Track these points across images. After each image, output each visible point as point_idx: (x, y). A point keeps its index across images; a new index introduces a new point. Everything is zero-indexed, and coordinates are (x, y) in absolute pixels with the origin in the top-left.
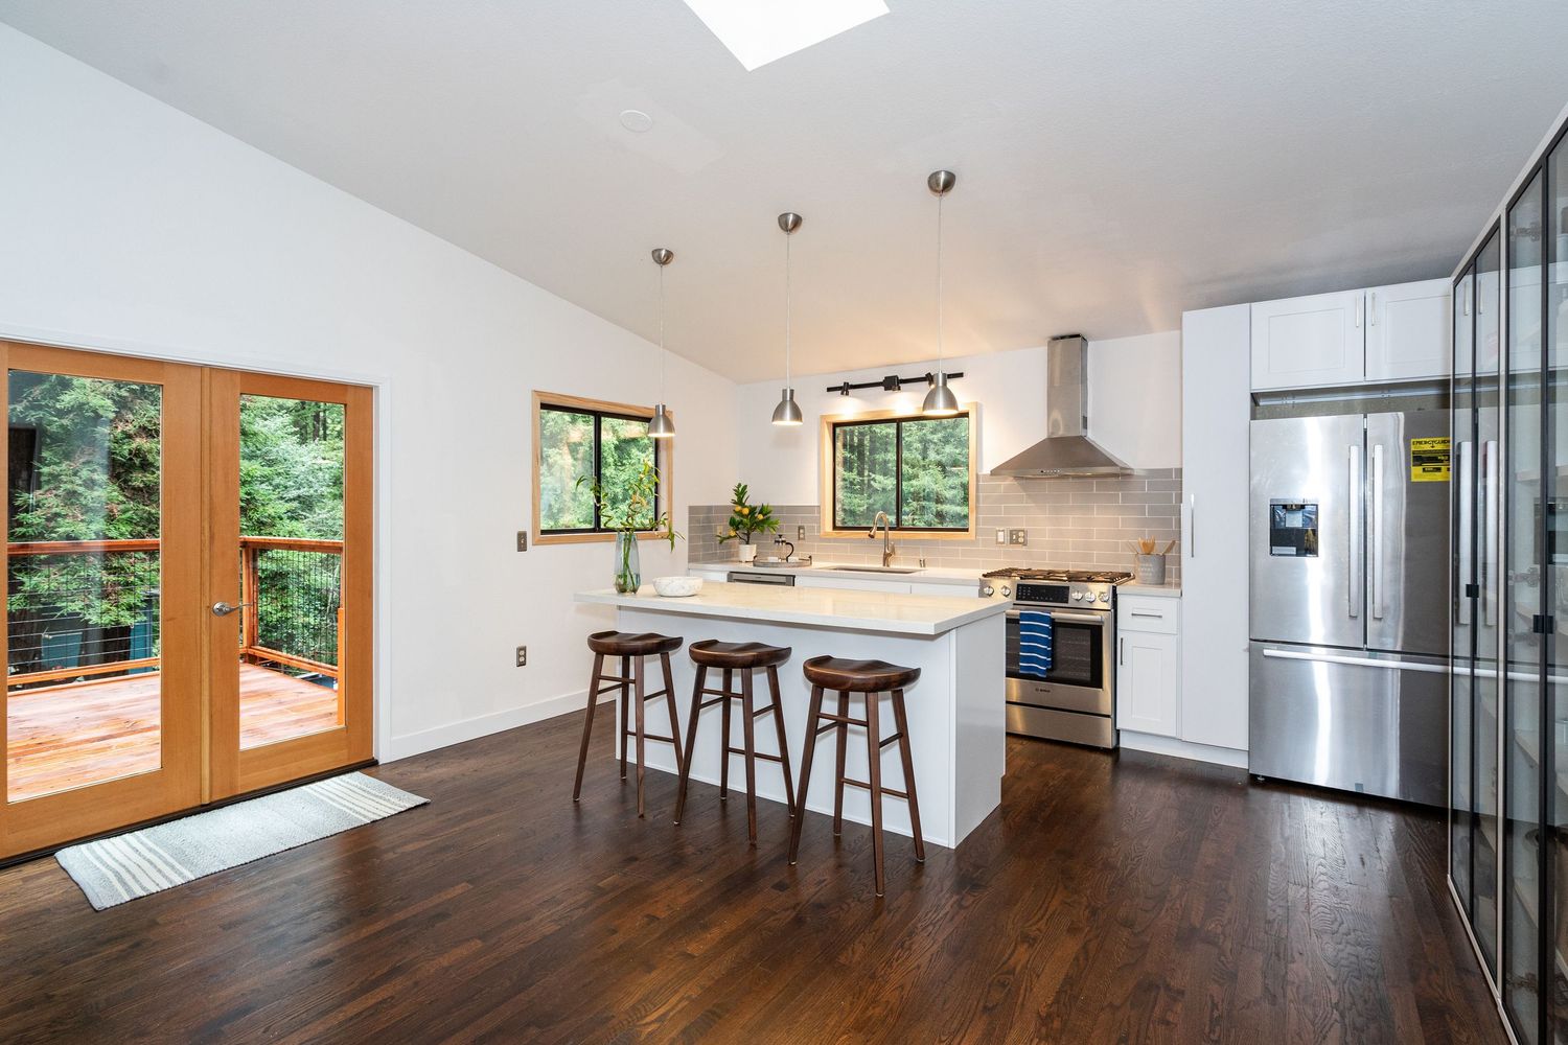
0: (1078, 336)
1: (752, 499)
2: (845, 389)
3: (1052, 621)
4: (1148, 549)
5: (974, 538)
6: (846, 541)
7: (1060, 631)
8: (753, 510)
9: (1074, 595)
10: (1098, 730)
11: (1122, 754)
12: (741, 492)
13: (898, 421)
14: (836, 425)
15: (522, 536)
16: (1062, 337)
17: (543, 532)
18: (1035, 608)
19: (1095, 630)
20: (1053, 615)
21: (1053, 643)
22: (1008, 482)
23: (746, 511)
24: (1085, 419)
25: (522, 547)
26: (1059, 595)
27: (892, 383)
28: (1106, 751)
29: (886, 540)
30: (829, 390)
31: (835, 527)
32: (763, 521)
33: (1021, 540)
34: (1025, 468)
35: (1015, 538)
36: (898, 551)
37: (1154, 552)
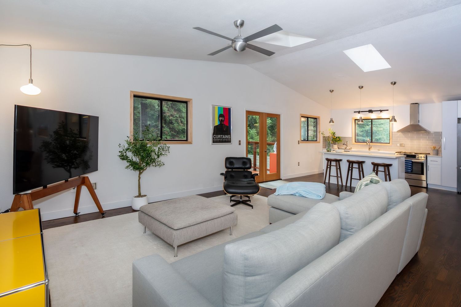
0: (417, 103)
1: (337, 135)
2: (359, 112)
3: (412, 162)
4: (434, 148)
5: (391, 145)
6: (359, 145)
7: (414, 163)
8: (337, 137)
9: (417, 157)
10: (422, 183)
11: (428, 189)
12: (334, 133)
13: (372, 119)
14: (355, 120)
15: (299, 141)
16: (413, 104)
17: (302, 141)
18: (409, 159)
19: (422, 164)
20: (412, 160)
21: (412, 166)
22: (400, 133)
23: (335, 138)
24: (419, 121)
25: (299, 144)
26: (414, 156)
27: (371, 111)
28: (424, 188)
29: (369, 145)
30: (354, 112)
31: (355, 142)
32: (339, 140)
33: (403, 146)
34: (405, 130)
35: (401, 145)
36: (372, 147)
37: (436, 149)
